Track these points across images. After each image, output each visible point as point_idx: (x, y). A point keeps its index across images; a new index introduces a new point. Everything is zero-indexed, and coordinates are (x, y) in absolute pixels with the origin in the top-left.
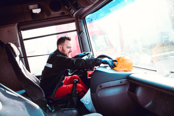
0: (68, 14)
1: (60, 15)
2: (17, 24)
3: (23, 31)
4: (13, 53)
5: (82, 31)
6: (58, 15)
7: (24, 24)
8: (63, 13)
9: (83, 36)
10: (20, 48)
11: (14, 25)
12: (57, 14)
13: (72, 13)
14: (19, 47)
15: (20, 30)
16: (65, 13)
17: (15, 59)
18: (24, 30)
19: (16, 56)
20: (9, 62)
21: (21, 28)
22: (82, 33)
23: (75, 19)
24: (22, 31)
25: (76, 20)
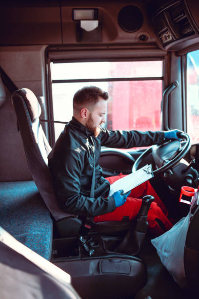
0: (154, 40)
1: (137, 40)
2: (44, 47)
3: (54, 63)
4: (28, 114)
5: (175, 83)
6: (133, 41)
7: (60, 49)
8: (143, 38)
9: (174, 94)
10: (43, 99)
11: (39, 50)
12: (131, 37)
13: (165, 42)
14: (42, 95)
15: (48, 60)
16: (148, 39)
17: (31, 127)
18: (56, 61)
19: (33, 121)
20: (18, 131)
21: (51, 56)
22: (174, 87)
23: (166, 53)
24: (52, 64)
25: (166, 57)
